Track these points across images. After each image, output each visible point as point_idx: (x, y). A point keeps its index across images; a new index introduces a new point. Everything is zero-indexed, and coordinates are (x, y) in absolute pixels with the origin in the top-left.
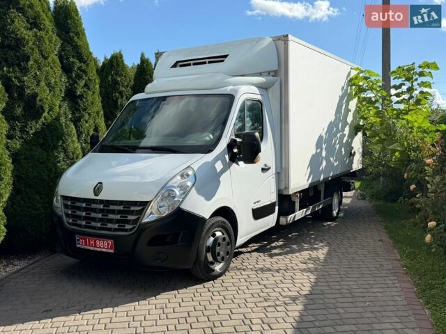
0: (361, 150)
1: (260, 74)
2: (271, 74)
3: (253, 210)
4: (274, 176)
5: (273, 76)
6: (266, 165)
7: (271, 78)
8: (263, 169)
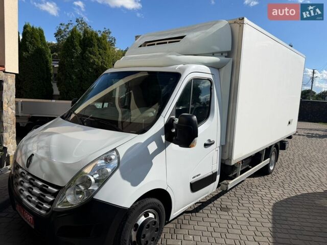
1: (213, 55)
2: (224, 55)
3: (192, 185)
4: (218, 149)
5: (226, 57)
6: (209, 140)
7: (224, 58)
8: (206, 145)
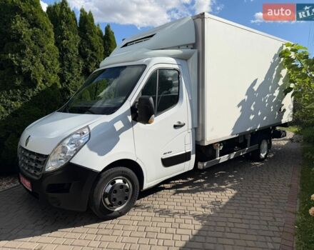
0: (292, 107)
1: (179, 47)
2: (190, 47)
3: (162, 159)
4: (190, 131)
5: (191, 49)
6: (179, 122)
7: (189, 51)
8: (175, 126)
